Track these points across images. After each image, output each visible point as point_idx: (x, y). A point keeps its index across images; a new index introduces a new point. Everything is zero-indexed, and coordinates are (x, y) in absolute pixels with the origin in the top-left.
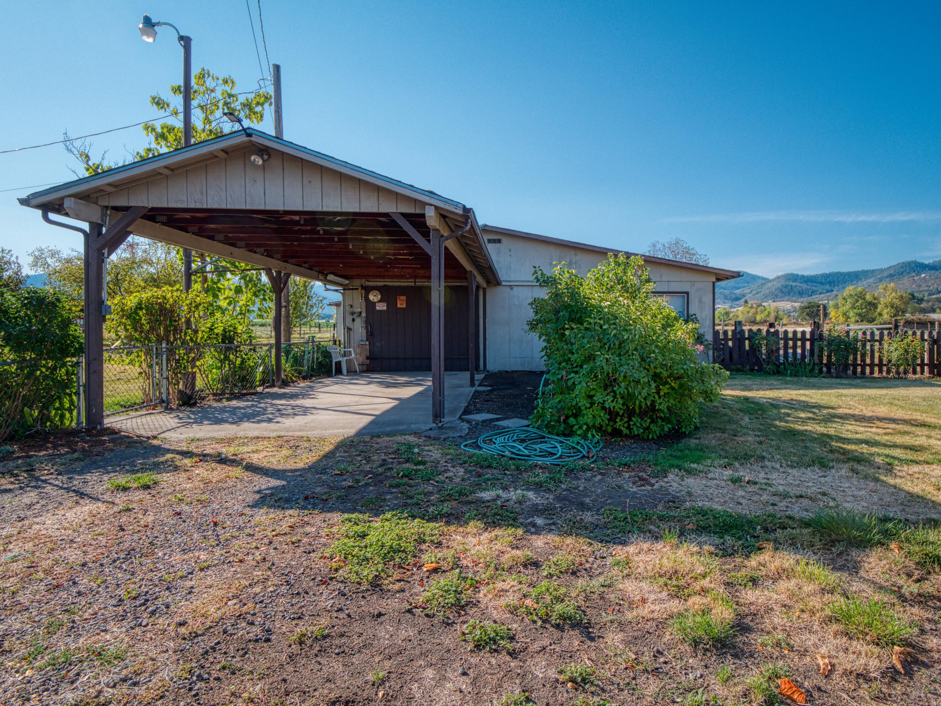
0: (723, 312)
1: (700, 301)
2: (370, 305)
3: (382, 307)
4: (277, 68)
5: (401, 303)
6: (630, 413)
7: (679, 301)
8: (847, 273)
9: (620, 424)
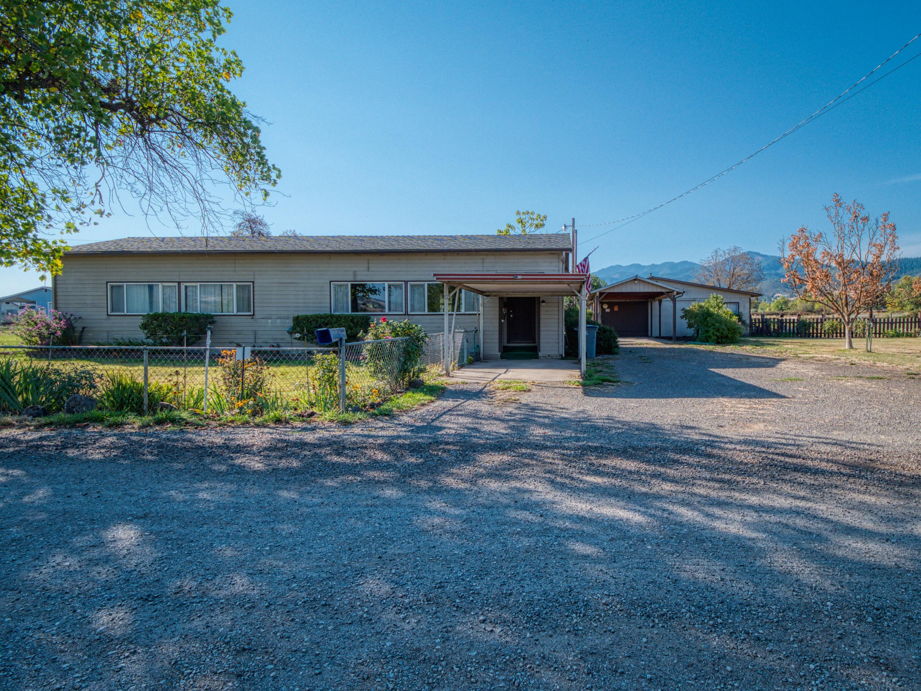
0: (781, 301)
1: (744, 306)
2: (603, 310)
3: (608, 310)
4: (574, 219)
5: (616, 309)
6: (722, 338)
7: (734, 307)
8: (915, 259)
9: (720, 340)
